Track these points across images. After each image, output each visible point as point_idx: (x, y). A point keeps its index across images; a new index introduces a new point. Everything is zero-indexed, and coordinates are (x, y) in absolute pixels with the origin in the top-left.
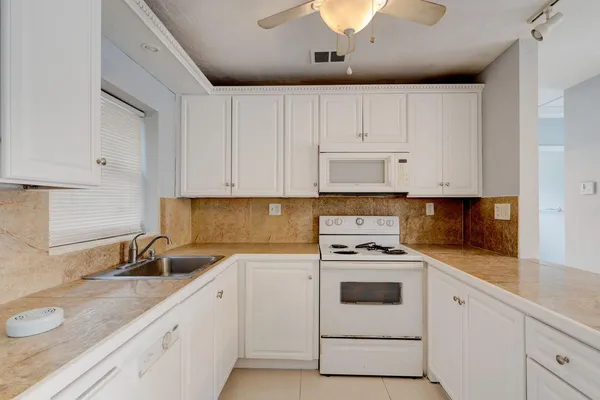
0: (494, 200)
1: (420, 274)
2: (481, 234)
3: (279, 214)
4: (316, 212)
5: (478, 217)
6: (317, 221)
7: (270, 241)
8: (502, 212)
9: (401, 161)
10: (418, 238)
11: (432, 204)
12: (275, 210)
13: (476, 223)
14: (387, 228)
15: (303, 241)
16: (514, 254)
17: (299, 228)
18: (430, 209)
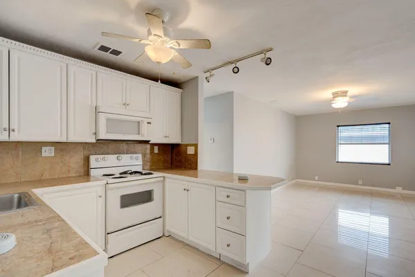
0: (187, 145)
1: (161, 184)
2: (180, 161)
3: (53, 155)
4: (86, 153)
5: (179, 153)
6: (87, 160)
7: (43, 178)
8: (191, 151)
9: (148, 123)
10: (150, 166)
11: (157, 147)
12: (48, 152)
13: (178, 156)
14: (135, 161)
15: (75, 175)
16: (196, 169)
17: (72, 165)
18: (156, 150)
